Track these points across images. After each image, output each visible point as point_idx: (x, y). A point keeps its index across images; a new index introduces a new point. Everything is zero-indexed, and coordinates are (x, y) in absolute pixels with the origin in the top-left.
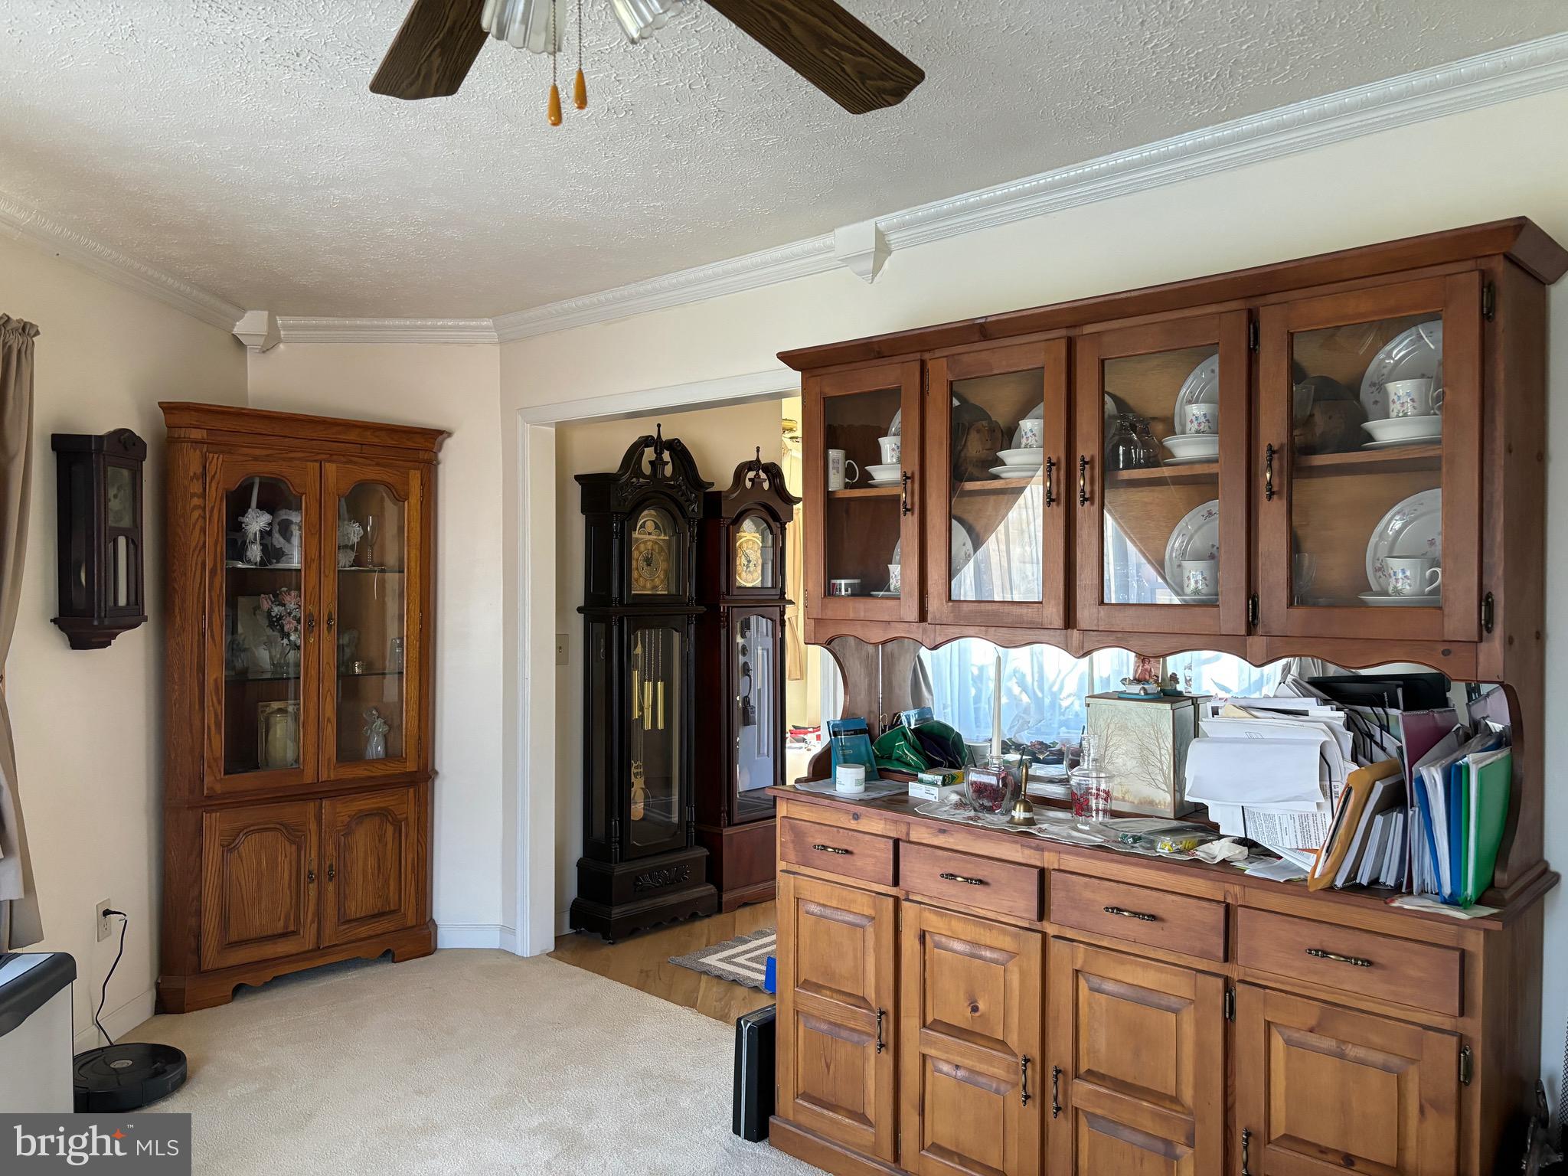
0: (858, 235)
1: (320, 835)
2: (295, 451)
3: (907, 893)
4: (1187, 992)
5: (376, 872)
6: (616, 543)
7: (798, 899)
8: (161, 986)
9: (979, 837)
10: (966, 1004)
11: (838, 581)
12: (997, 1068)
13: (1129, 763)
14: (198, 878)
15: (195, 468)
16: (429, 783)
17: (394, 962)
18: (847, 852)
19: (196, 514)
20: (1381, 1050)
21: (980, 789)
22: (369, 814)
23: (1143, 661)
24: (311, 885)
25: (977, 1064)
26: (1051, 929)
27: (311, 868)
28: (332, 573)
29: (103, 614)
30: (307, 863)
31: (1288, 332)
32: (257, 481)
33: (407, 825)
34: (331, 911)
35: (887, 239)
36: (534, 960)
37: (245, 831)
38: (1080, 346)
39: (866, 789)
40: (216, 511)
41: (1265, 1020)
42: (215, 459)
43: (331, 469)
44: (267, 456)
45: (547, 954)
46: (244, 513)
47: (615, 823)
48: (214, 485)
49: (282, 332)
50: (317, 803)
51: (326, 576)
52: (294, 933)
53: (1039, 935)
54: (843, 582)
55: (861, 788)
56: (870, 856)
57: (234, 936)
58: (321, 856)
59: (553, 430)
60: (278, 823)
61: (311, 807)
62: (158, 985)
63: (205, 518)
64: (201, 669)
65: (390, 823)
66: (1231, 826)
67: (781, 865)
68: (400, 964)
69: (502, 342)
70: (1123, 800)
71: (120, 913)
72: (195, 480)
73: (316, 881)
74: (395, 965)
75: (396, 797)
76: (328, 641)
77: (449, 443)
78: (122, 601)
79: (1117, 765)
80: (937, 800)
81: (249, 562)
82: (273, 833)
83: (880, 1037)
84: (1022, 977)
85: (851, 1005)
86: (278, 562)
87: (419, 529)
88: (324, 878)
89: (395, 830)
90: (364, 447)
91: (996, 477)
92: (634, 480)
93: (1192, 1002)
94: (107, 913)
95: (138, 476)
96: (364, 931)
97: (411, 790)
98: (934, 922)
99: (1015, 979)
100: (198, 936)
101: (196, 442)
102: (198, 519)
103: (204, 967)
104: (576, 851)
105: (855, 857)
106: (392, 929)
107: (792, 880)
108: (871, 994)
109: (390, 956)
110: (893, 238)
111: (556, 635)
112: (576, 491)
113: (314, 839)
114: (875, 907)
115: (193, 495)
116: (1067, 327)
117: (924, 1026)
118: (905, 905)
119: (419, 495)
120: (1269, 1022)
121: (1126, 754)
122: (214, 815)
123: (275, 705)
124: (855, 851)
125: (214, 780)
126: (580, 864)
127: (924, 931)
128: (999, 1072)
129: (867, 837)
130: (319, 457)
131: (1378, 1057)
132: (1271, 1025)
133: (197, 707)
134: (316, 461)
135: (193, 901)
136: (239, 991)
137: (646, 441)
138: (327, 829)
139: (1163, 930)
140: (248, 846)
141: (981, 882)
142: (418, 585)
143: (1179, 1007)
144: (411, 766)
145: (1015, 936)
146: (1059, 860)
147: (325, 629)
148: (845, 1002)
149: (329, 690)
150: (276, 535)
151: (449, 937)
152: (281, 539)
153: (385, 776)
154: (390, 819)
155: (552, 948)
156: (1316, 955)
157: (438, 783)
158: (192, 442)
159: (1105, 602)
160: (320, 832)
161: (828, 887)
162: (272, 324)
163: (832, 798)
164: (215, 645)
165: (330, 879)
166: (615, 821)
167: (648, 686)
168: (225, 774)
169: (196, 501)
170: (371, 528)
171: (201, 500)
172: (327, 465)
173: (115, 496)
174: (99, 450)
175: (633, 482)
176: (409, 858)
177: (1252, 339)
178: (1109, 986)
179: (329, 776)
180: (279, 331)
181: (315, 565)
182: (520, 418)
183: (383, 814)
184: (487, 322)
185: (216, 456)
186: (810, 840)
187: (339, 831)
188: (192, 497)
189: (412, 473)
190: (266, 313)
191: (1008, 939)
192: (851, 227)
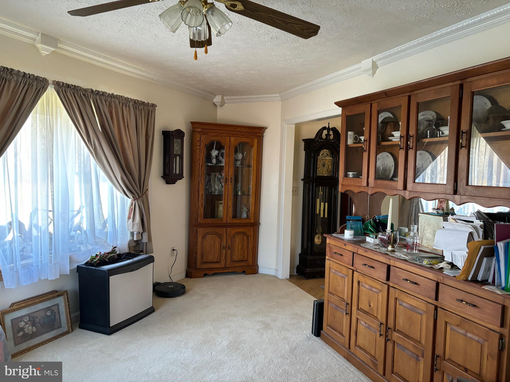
0: (367, 63)
1: (227, 237)
2: (223, 134)
3: (356, 269)
4: (424, 309)
5: (241, 249)
6: (312, 159)
7: (330, 268)
8: (187, 271)
9: (375, 254)
10: (368, 304)
11: (349, 173)
12: (375, 325)
13: (430, 236)
14: (196, 245)
15: (198, 139)
16: (257, 226)
17: (246, 274)
18: (341, 255)
19: (198, 151)
20: (477, 335)
21: (382, 240)
22: (240, 233)
23: (440, 203)
24: (224, 250)
25: (370, 323)
26: (391, 284)
27: (224, 246)
28: (232, 167)
29: (172, 176)
30: (223, 244)
31: (471, 91)
32: (215, 142)
33: (250, 237)
34: (229, 258)
35: (376, 63)
36: (282, 280)
37: (208, 234)
38: (412, 98)
39: (354, 237)
40: (203, 150)
41: (445, 321)
42: (203, 136)
43: (232, 139)
44: (216, 135)
45: (287, 279)
46: (211, 150)
47: (309, 244)
48: (203, 143)
49: (226, 101)
50: (226, 228)
51: (231, 168)
52: (219, 262)
53: (387, 286)
54: (351, 173)
55: (352, 237)
56: (347, 257)
57: (204, 261)
58: (226, 243)
59: (294, 126)
60: (217, 233)
61: (224, 229)
62: (187, 270)
63: (200, 152)
64: (198, 191)
65: (246, 236)
66: (448, 258)
67: (327, 257)
68: (246, 275)
69: (282, 100)
70: (428, 248)
71: (176, 250)
72: (198, 142)
73: (225, 249)
74: (245, 275)
75: (248, 229)
76: (231, 186)
77: (267, 131)
78: (178, 172)
79: (427, 236)
80: (373, 243)
81: (212, 164)
82: (214, 235)
83: (346, 311)
84: (382, 297)
85: (341, 300)
86: (220, 164)
87: (256, 155)
88: (227, 249)
89: (247, 238)
90: (242, 132)
91: (391, 141)
92: (320, 140)
93: (426, 312)
94: (173, 250)
95: (183, 140)
96: (237, 264)
97: (252, 228)
98: (361, 279)
99: (380, 298)
100: (196, 259)
101: (199, 132)
102: (198, 152)
103: (197, 268)
104: (299, 251)
105: (344, 256)
106: (245, 265)
107: (329, 262)
108: (345, 298)
109: (244, 272)
110: (378, 63)
111: (293, 187)
112: (302, 144)
113: (225, 238)
114: (347, 272)
115: (198, 146)
116: (409, 92)
117: (358, 309)
118: (355, 272)
119: (257, 146)
120: (447, 322)
121: (429, 233)
122: (200, 229)
123: (220, 202)
124: (343, 255)
125: (201, 220)
126: (300, 255)
127: (359, 281)
128: (375, 326)
129: (346, 251)
130: (229, 136)
131: (476, 338)
132: (448, 323)
133: (197, 201)
134: (229, 137)
135: (195, 250)
136: (205, 275)
137: (324, 128)
138: (229, 236)
139: (419, 288)
140: (209, 237)
141: (372, 267)
142: (256, 171)
143: (422, 313)
144: (252, 221)
145: (381, 285)
146: (394, 263)
147: (230, 182)
148: (339, 299)
149: (230, 199)
150: (220, 156)
151: (261, 270)
152: (221, 158)
153: (245, 223)
154: (246, 235)
155: (288, 277)
156: (459, 301)
157: (260, 226)
158: (198, 132)
159: (415, 182)
160: (227, 236)
161: (337, 265)
162: (222, 98)
163: (343, 240)
164: (202, 185)
165: (229, 249)
166: (309, 243)
167: (322, 204)
168: (203, 218)
169: (198, 147)
170: (245, 155)
171: (200, 147)
172: (232, 137)
173: (176, 146)
174: (172, 135)
175: (319, 141)
176: (251, 246)
177: (461, 94)
178: (404, 304)
179: (230, 221)
180: (225, 101)
181: (228, 165)
182: (284, 122)
183: (244, 233)
184: (278, 95)
185: (203, 135)
186: (333, 250)
187: (231, 237)
188: (197, 146)
189: (255, 139)
190: (221, 96)
191: (379, 286)
192: (366, 60)
